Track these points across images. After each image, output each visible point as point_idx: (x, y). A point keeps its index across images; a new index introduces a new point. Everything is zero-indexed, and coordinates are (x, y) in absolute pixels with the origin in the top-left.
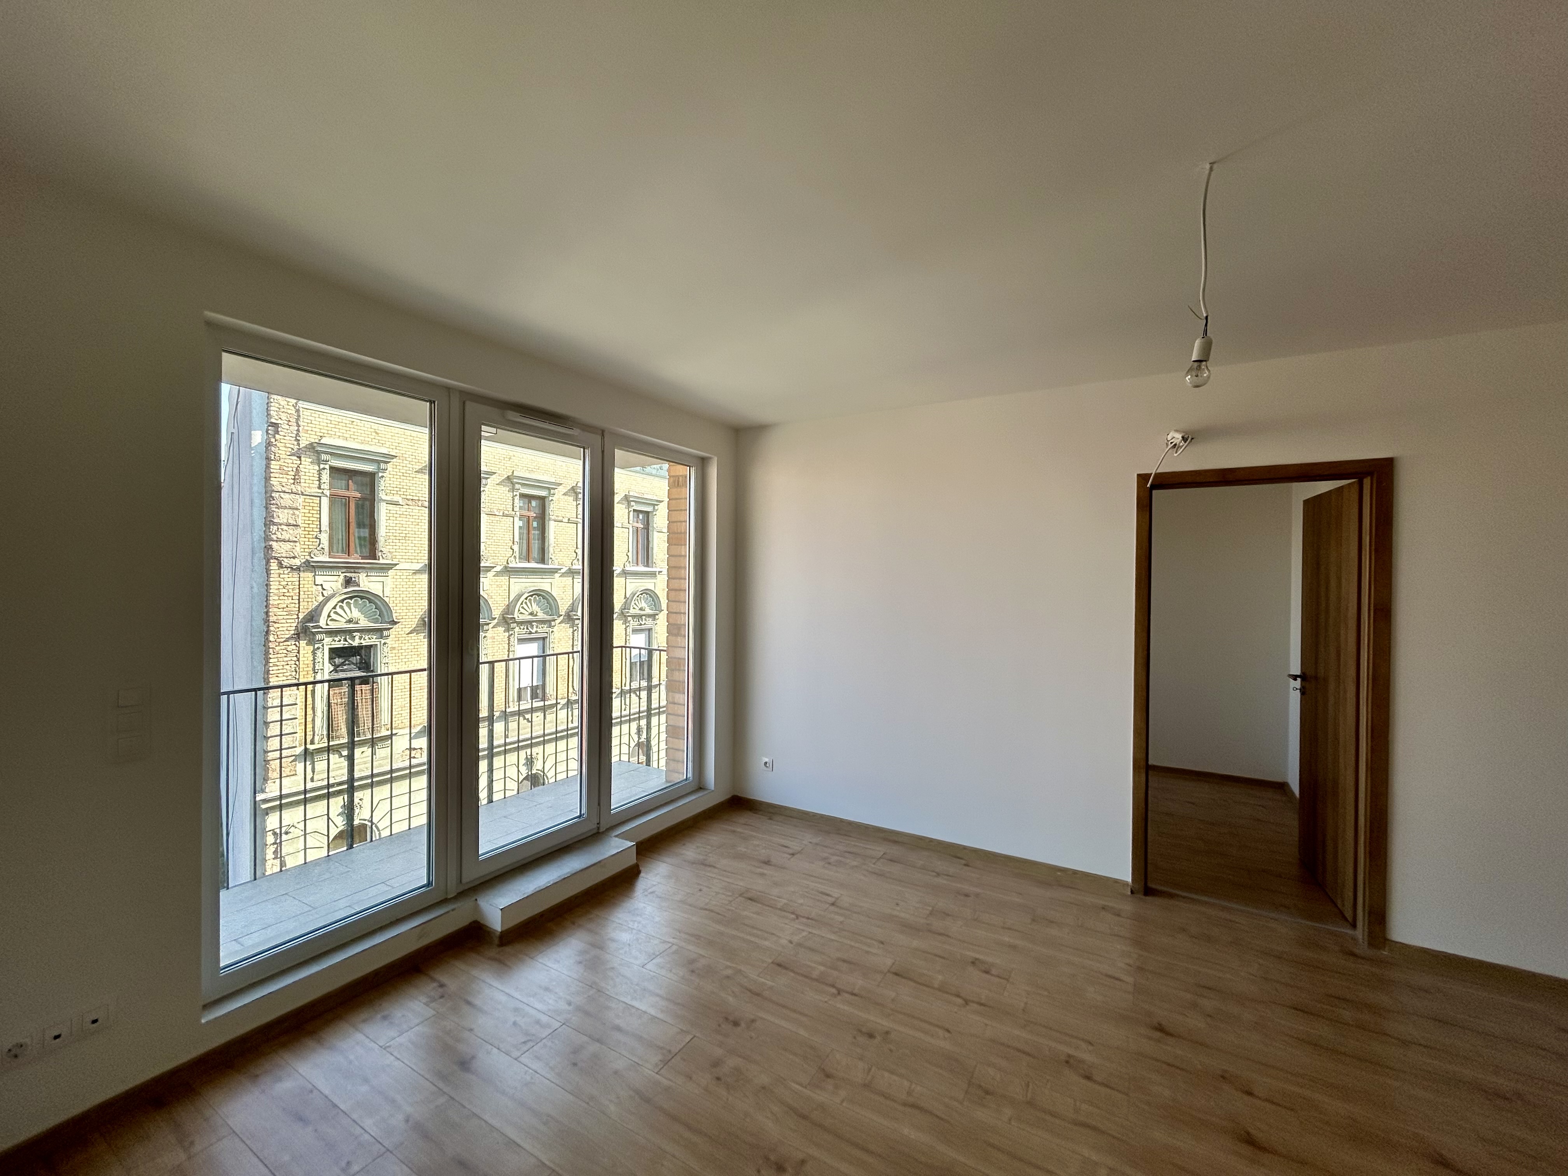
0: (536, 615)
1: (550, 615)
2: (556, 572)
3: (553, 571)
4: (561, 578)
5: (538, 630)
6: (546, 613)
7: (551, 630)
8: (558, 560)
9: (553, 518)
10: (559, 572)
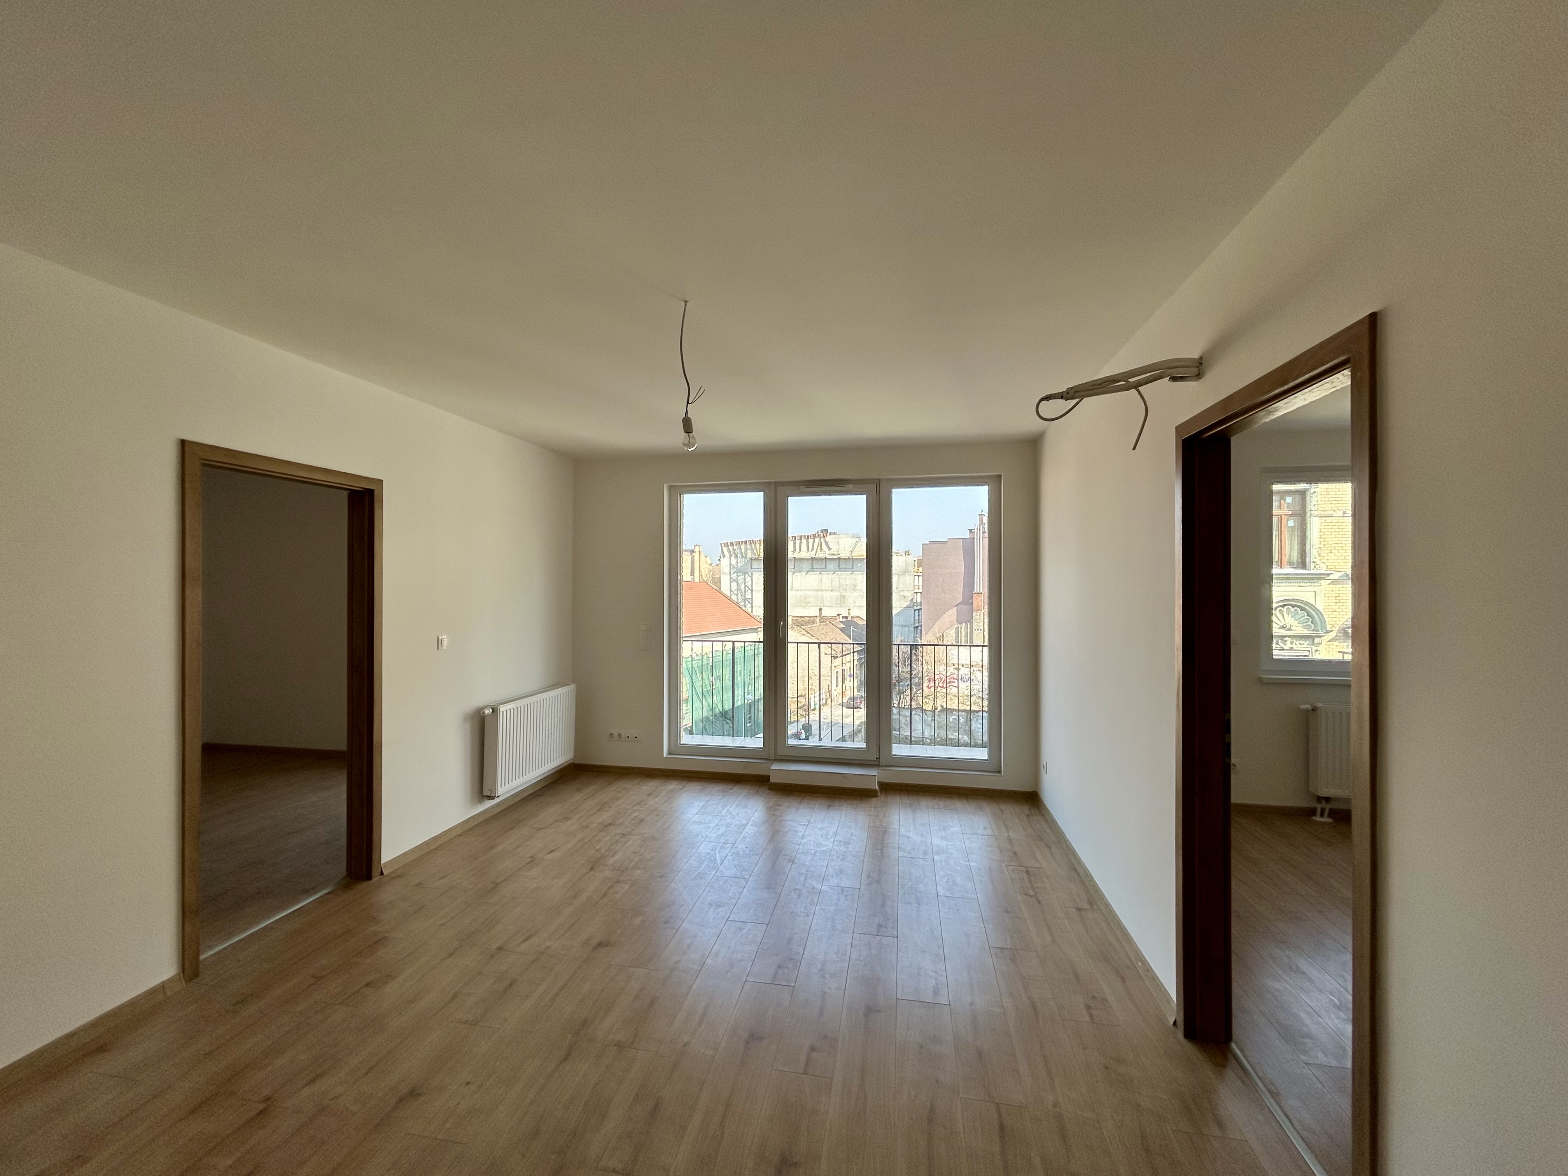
0: (1290, 629)
1: (1313, 630)
2: (1324, 579)
3: (1320, 577)
4: (1331, 586)
5: (1293, 646)
6: (1307, 627)
7: (1314, 648)
8: (1327, 564)
9: (1316, 513)
10: (1328, 578)
